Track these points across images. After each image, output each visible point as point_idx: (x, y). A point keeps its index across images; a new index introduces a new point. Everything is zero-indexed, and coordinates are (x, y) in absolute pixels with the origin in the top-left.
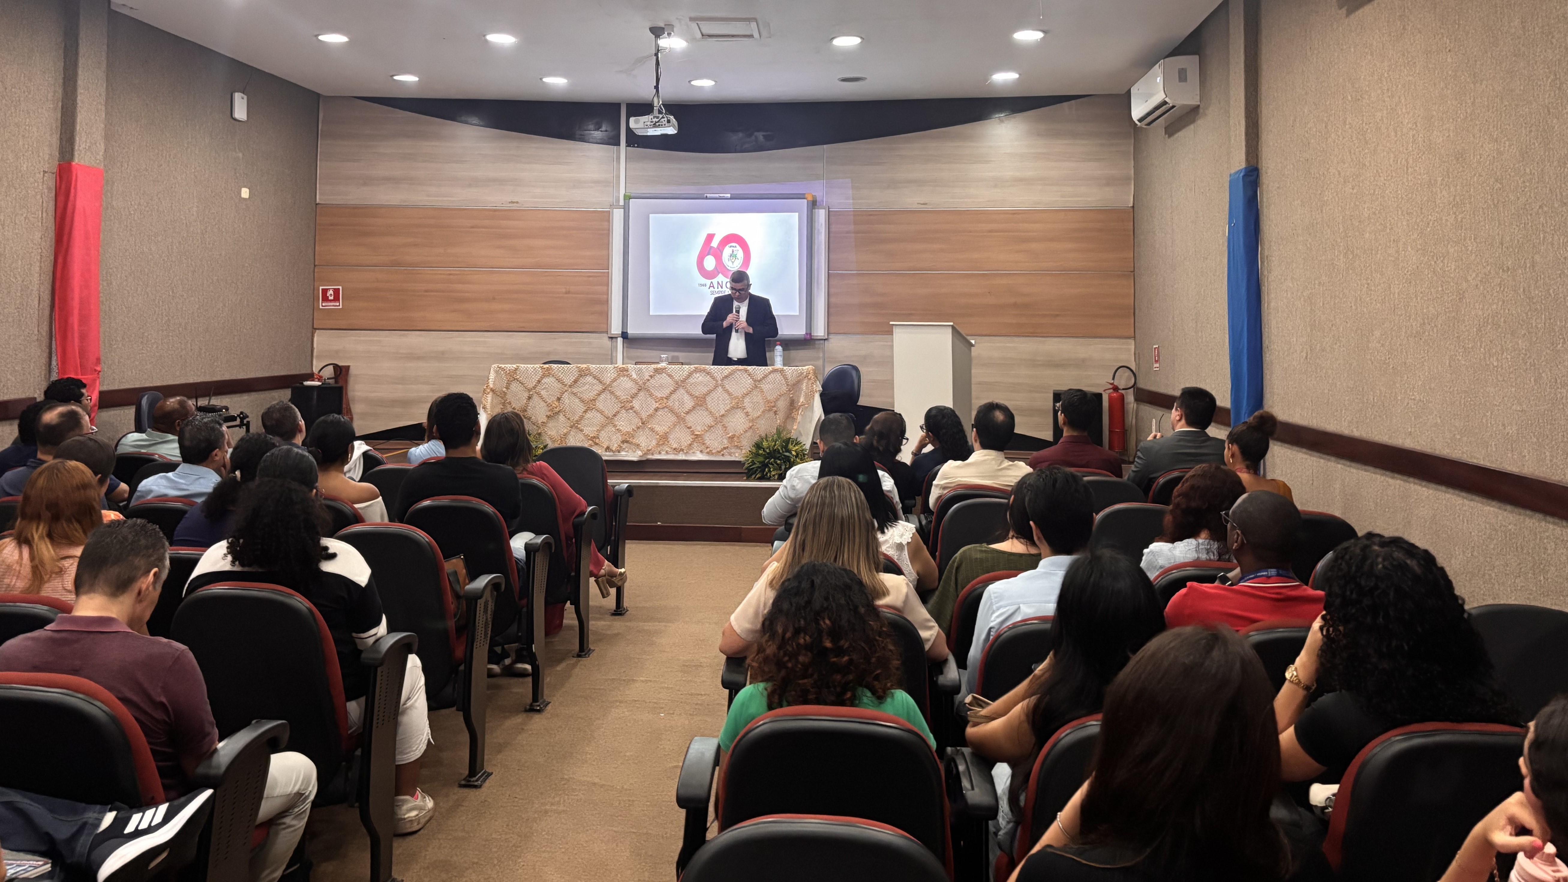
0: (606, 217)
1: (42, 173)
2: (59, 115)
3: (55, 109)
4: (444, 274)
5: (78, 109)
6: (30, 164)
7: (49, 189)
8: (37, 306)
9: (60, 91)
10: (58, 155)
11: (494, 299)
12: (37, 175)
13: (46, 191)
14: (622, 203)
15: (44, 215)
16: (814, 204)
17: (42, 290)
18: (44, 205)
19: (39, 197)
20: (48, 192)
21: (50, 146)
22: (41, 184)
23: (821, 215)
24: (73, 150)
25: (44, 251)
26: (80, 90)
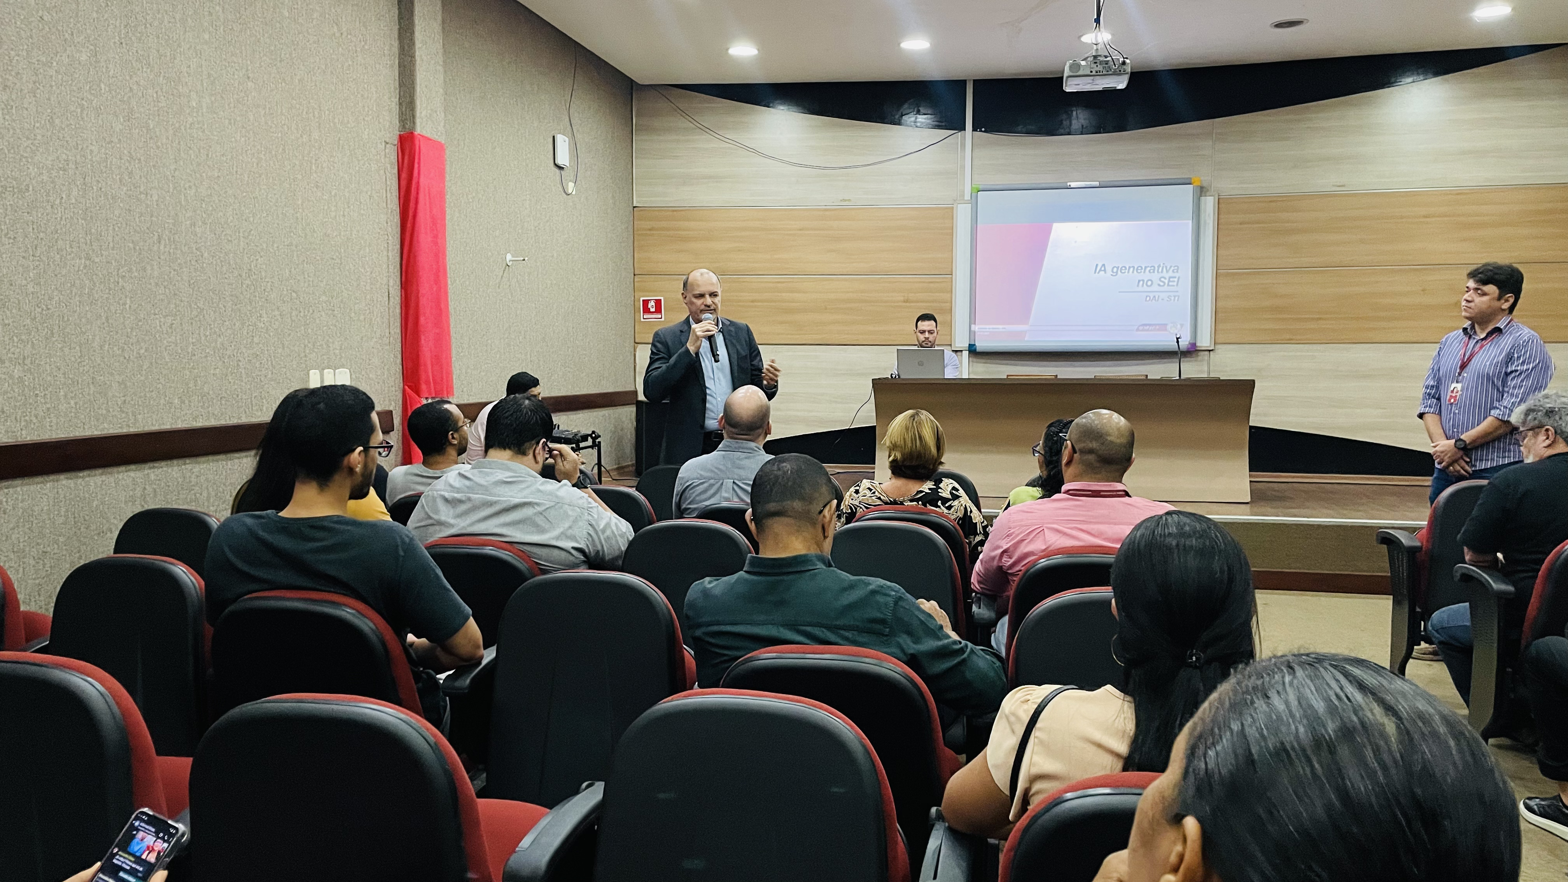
0: (948, 213)
1: (383, 144)
2: (397, 74)
3: (392, 66)
4: (770, 282)
5: (418, 67)
6: (371, 132)
7: (391, 164)
8: (387, 303)
9: (396, 44)
10: (398, 123)
11: (826, 309)
12: (379, 146)
13: (389, 166)
14: (967, 197)
15: (389, 195)
16: (1202, 191)
17: (391, 284)
18: (388, 183)
19: (382, 172)
20: (391, 167)
21: (390, 111)
22: (383, 157)
23: (1209, 203)
24: (414, 117)
25: (390, 238)
26: (418, 45)
